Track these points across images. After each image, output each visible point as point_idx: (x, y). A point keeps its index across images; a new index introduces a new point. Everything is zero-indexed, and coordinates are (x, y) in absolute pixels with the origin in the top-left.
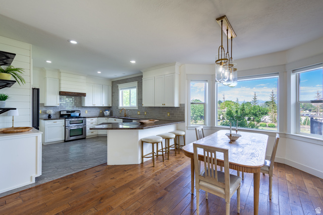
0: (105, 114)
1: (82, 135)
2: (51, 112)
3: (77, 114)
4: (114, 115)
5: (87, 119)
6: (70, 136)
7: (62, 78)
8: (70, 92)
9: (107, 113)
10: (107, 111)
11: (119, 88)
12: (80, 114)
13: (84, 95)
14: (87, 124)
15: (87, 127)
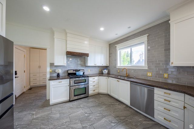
0: (104, 73)
1: (85, 93)
2: (60, 71)
3: (81, 73)
4: (111, 73)
5: (90, 78)
6: (75, 96)
7: (68, 39)
8: (75, 52)
9: (105, 71)
10: (106, 70)
11: (118, 48)
12: (84, 73)
13: (87, 55)
14: (90, 83)
15: (90, 85)
